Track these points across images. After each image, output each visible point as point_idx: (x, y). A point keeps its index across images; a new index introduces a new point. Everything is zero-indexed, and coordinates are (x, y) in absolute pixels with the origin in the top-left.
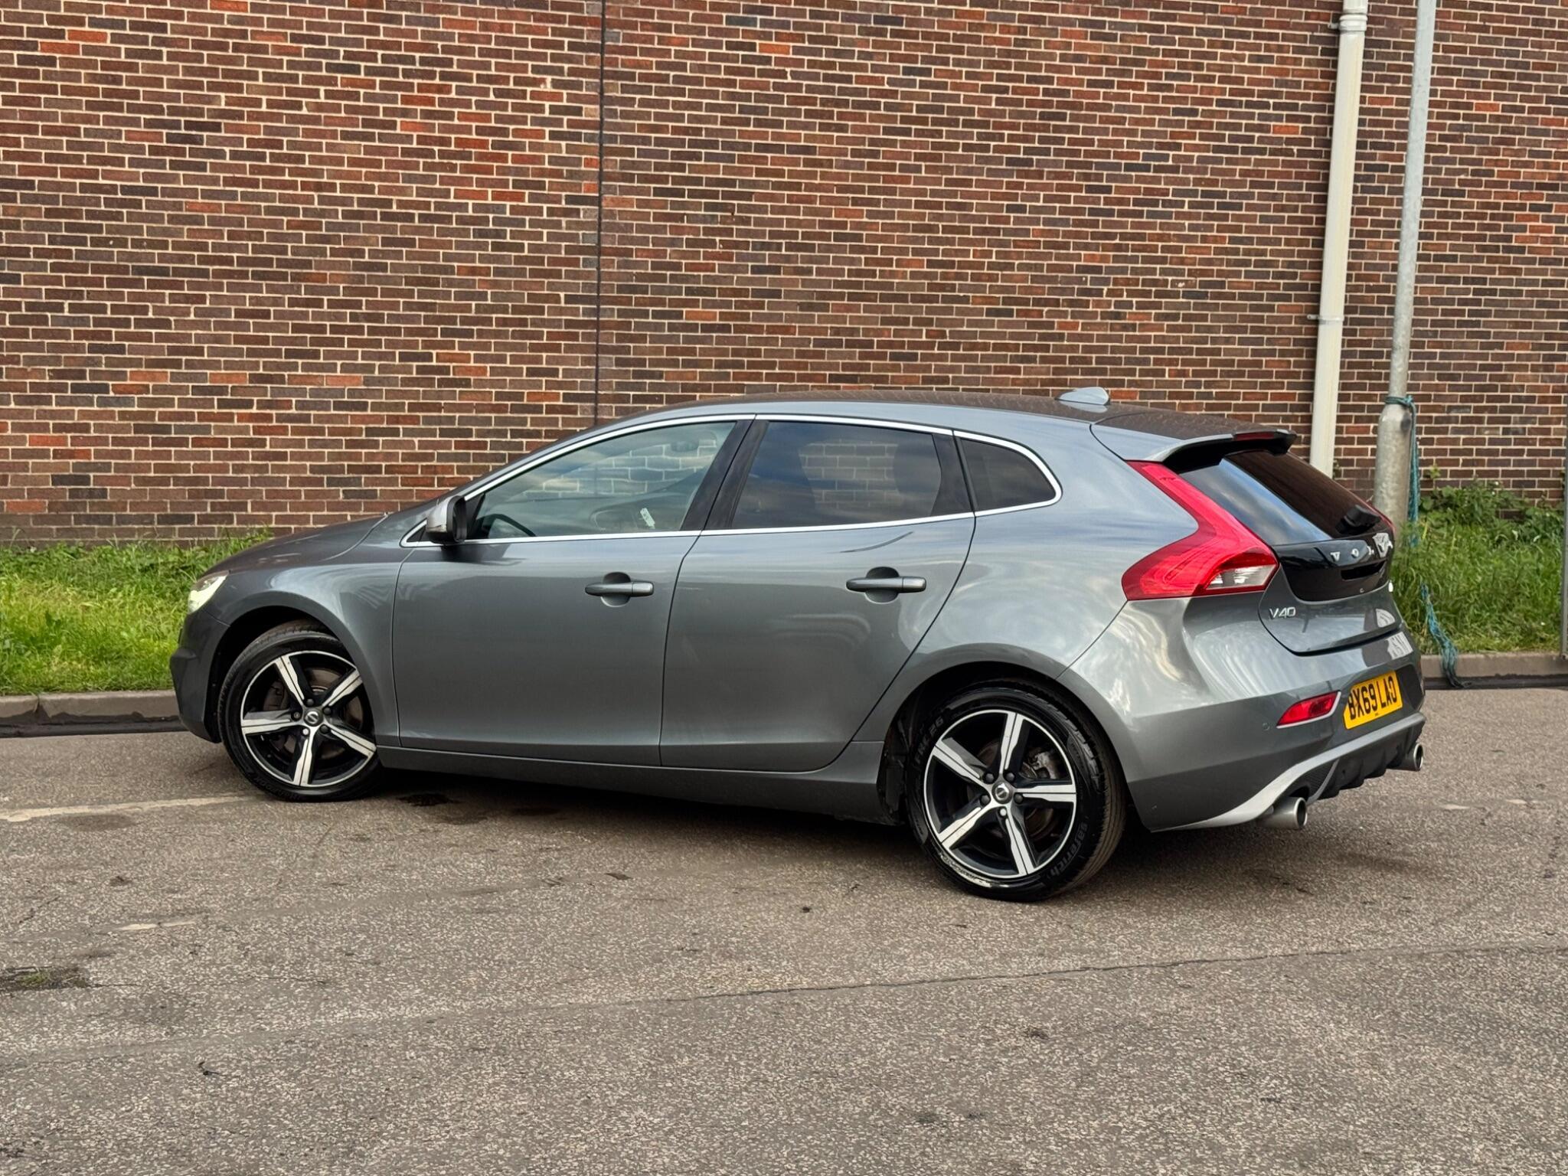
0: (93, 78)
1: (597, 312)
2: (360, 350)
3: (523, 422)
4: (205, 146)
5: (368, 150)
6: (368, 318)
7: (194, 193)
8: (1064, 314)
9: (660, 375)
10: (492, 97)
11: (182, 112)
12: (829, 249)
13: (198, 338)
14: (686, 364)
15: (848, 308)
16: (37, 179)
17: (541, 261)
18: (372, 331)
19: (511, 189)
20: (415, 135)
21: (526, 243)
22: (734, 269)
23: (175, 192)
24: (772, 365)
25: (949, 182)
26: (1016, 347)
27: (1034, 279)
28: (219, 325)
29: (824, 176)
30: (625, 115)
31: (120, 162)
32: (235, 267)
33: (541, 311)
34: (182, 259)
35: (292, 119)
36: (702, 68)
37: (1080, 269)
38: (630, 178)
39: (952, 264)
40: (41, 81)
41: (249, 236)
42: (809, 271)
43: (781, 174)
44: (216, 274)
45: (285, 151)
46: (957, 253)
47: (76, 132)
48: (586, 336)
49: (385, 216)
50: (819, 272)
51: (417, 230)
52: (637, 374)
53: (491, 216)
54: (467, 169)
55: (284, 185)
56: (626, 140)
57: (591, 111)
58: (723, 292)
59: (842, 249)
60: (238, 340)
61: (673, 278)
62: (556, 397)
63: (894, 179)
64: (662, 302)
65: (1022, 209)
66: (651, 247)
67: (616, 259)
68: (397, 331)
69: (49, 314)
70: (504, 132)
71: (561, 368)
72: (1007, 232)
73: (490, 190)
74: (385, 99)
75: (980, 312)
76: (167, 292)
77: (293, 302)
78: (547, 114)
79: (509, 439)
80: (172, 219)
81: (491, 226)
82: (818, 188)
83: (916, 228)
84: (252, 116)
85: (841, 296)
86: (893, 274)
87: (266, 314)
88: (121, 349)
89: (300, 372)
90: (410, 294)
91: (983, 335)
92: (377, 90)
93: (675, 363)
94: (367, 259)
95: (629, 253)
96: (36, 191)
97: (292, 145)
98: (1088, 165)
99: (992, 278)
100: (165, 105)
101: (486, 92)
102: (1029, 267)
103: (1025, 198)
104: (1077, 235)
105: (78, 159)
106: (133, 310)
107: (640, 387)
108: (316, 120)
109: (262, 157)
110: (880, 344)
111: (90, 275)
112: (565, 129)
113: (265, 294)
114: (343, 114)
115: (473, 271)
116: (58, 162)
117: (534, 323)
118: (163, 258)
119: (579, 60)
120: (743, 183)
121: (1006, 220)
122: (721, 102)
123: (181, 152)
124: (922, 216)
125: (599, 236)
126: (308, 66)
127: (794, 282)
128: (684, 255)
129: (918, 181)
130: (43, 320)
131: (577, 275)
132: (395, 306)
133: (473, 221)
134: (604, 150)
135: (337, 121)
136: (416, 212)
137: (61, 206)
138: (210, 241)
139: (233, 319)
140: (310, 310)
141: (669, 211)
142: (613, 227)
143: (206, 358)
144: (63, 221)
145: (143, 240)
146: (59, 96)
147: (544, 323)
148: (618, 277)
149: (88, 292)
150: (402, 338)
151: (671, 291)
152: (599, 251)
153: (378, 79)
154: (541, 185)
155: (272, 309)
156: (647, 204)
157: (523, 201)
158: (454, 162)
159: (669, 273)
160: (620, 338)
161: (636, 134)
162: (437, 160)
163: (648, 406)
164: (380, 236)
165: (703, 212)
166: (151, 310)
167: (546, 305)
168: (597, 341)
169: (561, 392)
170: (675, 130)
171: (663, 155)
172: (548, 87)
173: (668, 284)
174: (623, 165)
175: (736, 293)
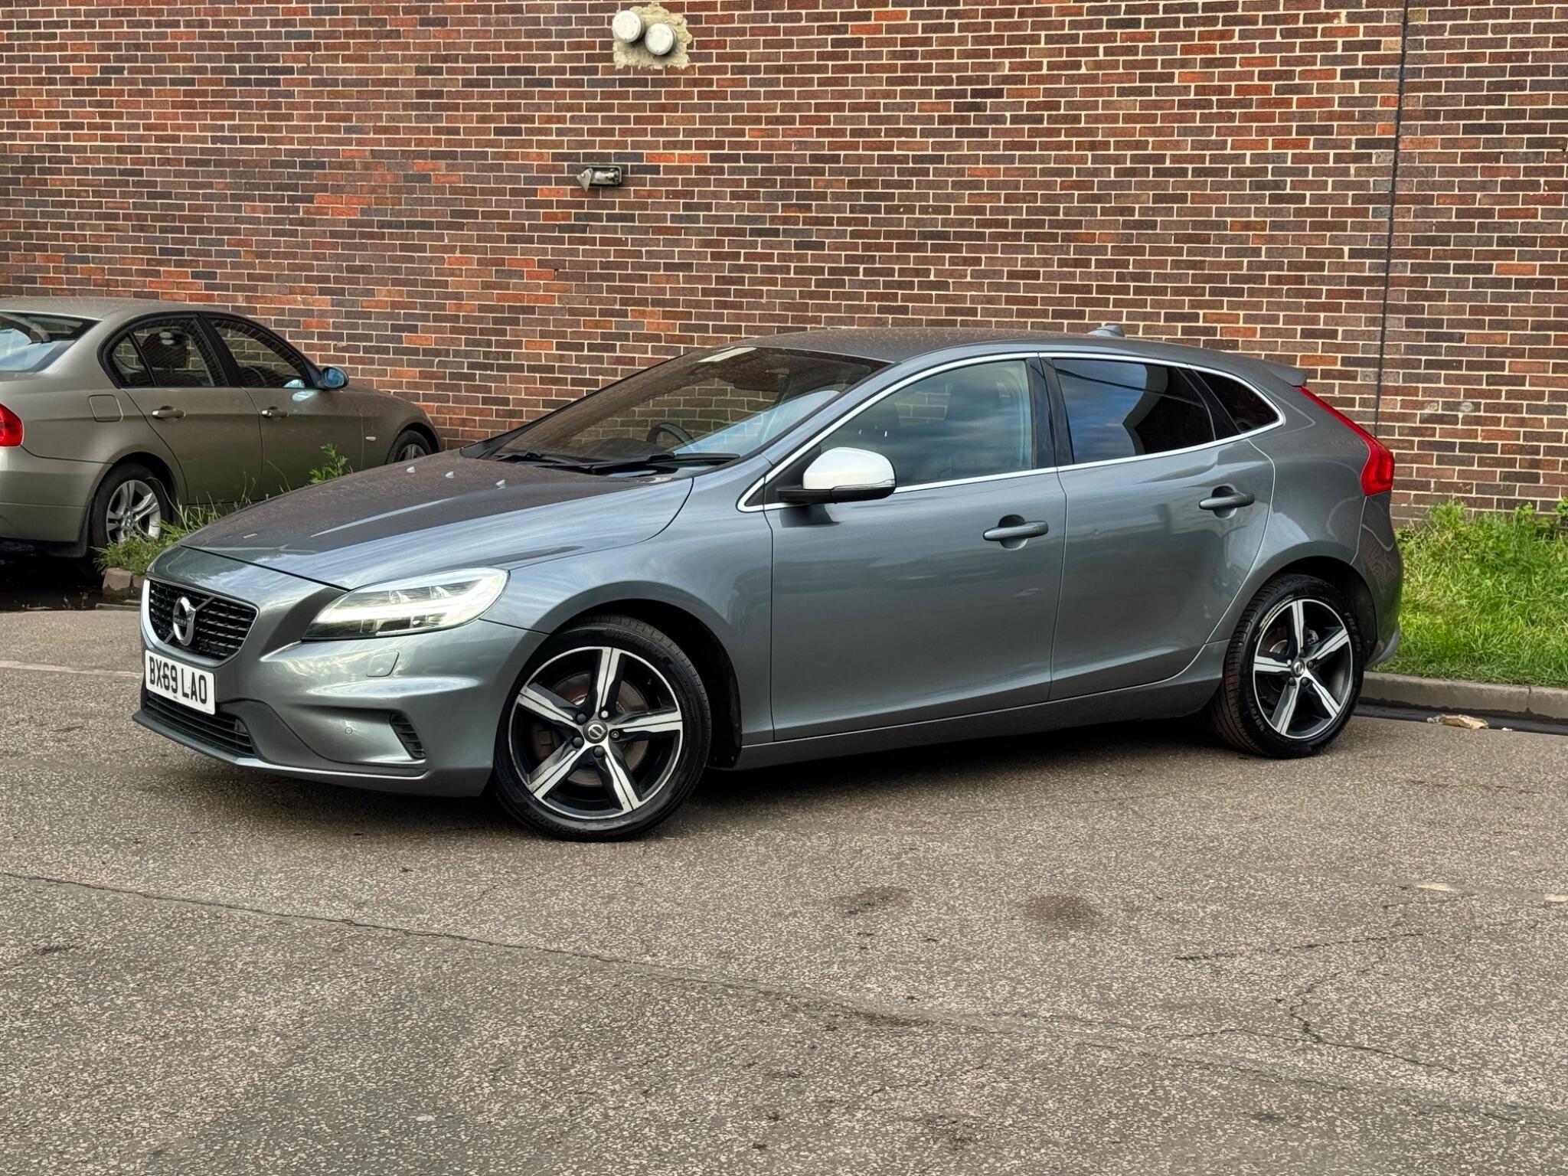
0: (894, 55)
2: (1125, 310)
4: (988, 113)
5: (1144, 105)
6: (1135, 277)
7: (975, 159)
9: (1461, 338)
10: (1278, 39)
11: (969, 81)
13: (973, 299)
14: (1494, 325)
16: (842, 153)
17: (1324, 213)
18: (1138, 290)
19: (1294, 136)
20: (1193, 85)
21: (1308, 193)
22: (1563, 214)
23: (960, 159)
28: (992, 287)
30: (1431, 45)
31: (912, 133)
32: (1010, 230)
33: (1321, 267)
34: (962, 223)
35: (1071, 79)
38: (1435, 116)
40: (850, 62)
41: (1024, 198)
44: (995, 237)
45: (1062, 112)
47: (876, 107)
48: (1372, 295)
49: (1158, 172)
51: (1191, 185)
52: (1431, 337)
53: (1270, 166)
54: (1246, 117)
55: (1060, 146)
56: (1431, 72)
57: (1391, 44)
58: (1547, 242)
60: (1010, 300)
61: (1483, 227)
62: (1334, 361)
64: (1467, 255)
66: (1456, 192)
67: (1413, 207)
68: (1163, 291)
69: (847, 278)
70: (1290, 75)
71: (1340, 329)
73: (1270, 139)
74: (1164, 51)
76: (947, 255)
77: (1062, 263)
78: (1339, 52)
80: (955, 185)
81: (1270, 177)
84: (1033, 80)
87: (1036, 275)
88: (904, 310)
90: (1179, 252)
92: (1157, 43)
93: (1480, 324)
94: (1137, 217)
95: (1429, 200)
96: (841, 165)
97: (1070, 105)
100: (954, 75)
101: (1271, 34)
105: (877, 133)
106: (917, 273)
107: (1435, 351)
108: (1094, 79)
109: (1040, 120)
111: (882, 241)
112: (1360, 66)
113: (1036, 256)
114: (1121, 70)
115: (1247, 226)
116: (860, 137)
117: (1311, 281)
118: (945, 222)
122: (1553, 20)
123: (965, 120)
125: (1394, 182)
126: (1090, 24)
128: (1498, 200)
130: (842, 283)
131: (1365, 227)
132: (1162, 264)
133: (1250, 172)
134: (1405, 87)
135: (1114, 78)
136: (1190, 166)
137: (861, 177)
138: (988, 205)
139: (1005, 280)
140: (1078, 270)
141: (1481, 150)
142: (1411, 172)
143: (979, 318)
144: (862, 191)
145: (929, 206)
146: (864, 75)
147: (1323, 280)
148: (1414, 227)
149: (880, 257)
150: (1168, 298)
151: (1479, 241)
152: (1393, 199)
153: (1158, 31)
154: (1328, 130)
155: (1042, 270)
156: (1455, 144)
157: (1308, 148)
158: (1233, 111)
159: (1477, 221)
160: (1412, 296)
161: (1445, 65)
162: (1215, 110)
163: (1443, 372)
164: (1151, 193)
165: (1525, 150)
166: (932, 273)
167: (1327, 261)
168: (1385, 300)
169: (1340, 356)
170: (1494, 58)
171: (1478, 86)
172: (1343, 22)
173: (1476, 234)
174: (1428, 101)
175: (1564, 242)
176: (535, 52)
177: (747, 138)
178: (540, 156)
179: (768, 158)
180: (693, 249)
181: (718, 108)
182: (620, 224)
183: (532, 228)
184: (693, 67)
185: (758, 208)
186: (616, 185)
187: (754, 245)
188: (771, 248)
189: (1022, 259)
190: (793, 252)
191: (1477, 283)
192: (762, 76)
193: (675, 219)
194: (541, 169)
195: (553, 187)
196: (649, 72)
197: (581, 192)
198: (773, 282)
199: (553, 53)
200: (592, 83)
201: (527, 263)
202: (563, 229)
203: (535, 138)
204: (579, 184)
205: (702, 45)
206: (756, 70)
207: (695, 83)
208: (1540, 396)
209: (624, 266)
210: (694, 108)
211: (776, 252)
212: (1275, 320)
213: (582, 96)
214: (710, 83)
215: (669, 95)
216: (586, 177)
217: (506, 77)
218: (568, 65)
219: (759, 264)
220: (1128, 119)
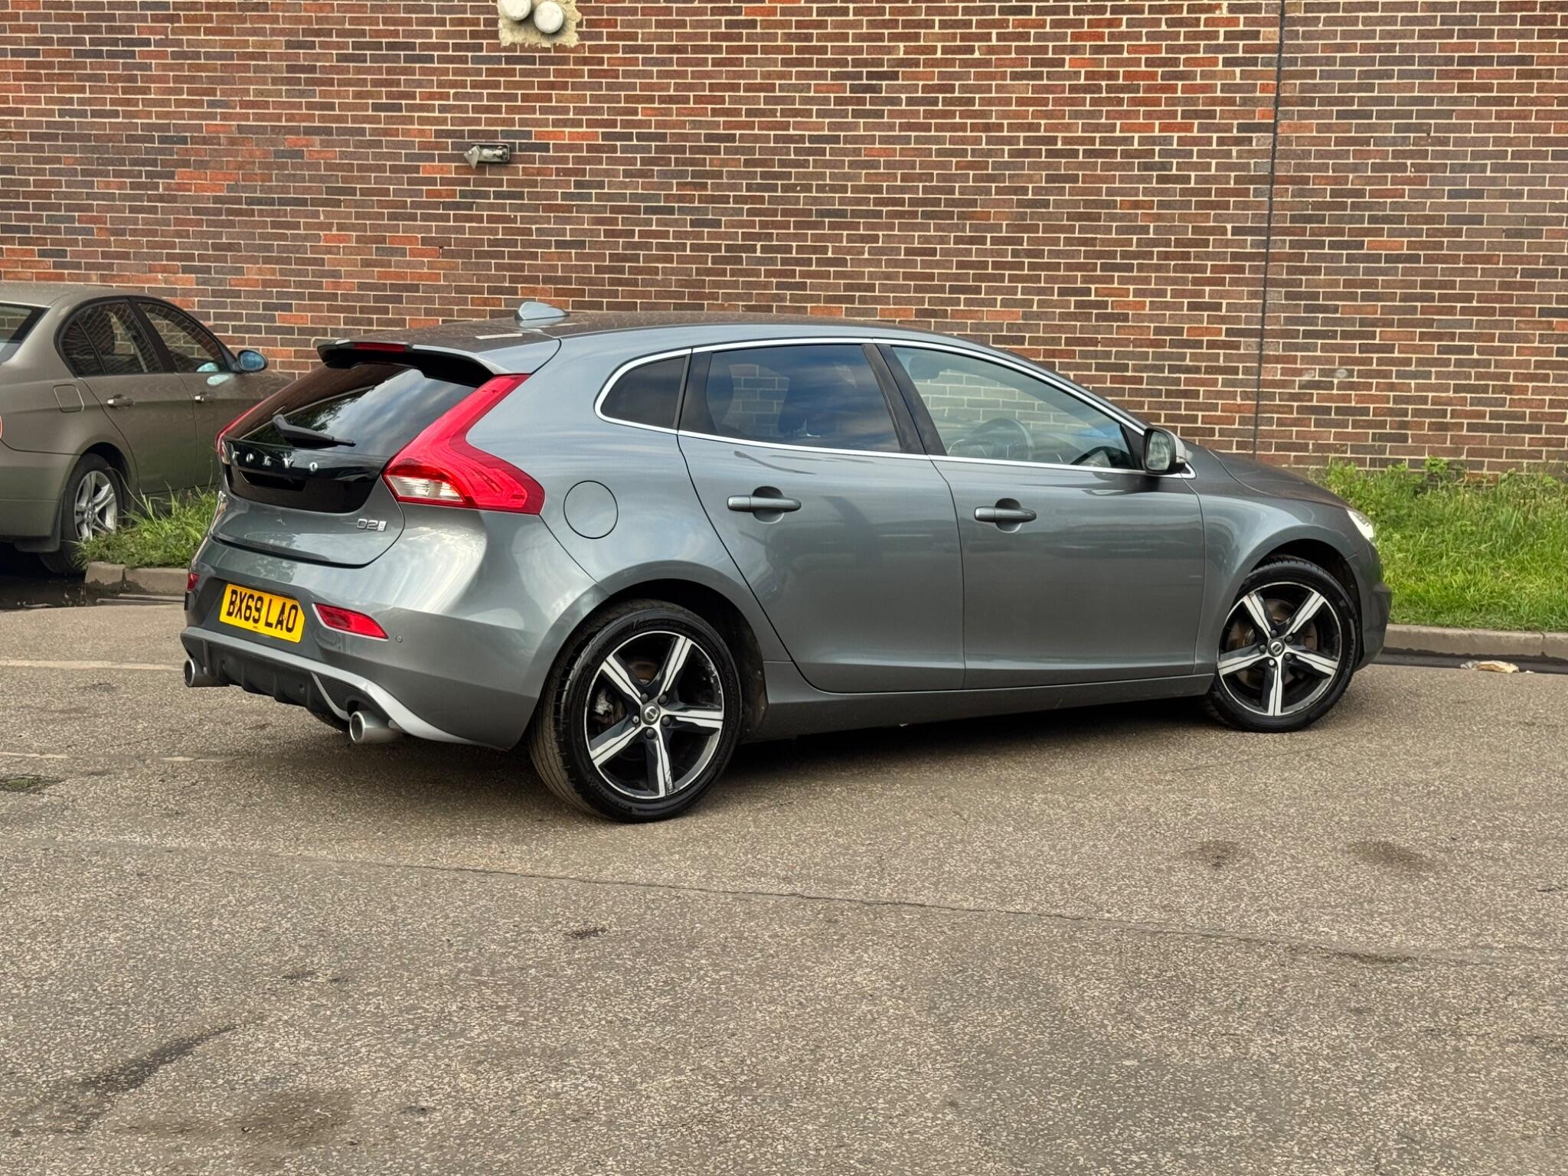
0: (789, 37)
1: (1267, 244)
2: (1020, 285)
3: (1183, 357)
4: (883, 94)
5: (1036, 89)
6: (1029, 253)
7: (872, 140)
9: (1336, 309)
10: (1164, 28)
11: (865, 63)
13: (871, 275)
14: (1366, 297)
16: (738, 132)
17: (1208, 192)
18: (1032, 267)
19: (1179, 120)
20: (1083, 71)
22: (1428, 194)
23: (855, 139)
24: (1469, 298)
28: (889, 263)
29: (1541, 88)
30: (1307, 36)
31: (808, 113)
32: (907, 208)
33: (1206, 243)
34: (859, 201)
35: (965, 63)
38: (1311, 102)
40: (744, 43)
41: (920, 178)
43: (1487, 88)
44: (892, 215)
45: (956, 94)
47: (772, 88)
48: (1254, 270)
49: (1050, 153)
50: (1532, 194)
51: (1081, 166)
52: (1308, 309)
53: (1157, 148)
54: (1134, 102)
55: (954, 127)
56: (1307, 61)
57: (1270, 34)
58: (1413, 220)
60: (907, 276)
61: (1354, 206)
62: (1219, 332)
64: (1340, 232)
66: (1331, 173)
67: (1290, 187)
68: (1056, 267)
69: (744, 255)
70: (1175, 62)
71: (1224, 302)
73: (1157, 122)
74: (1056, 37)
76: (845, 233)
77: (959, 240)
78: (1221, 41)
79: (1166, 374)
80: (852, 164)
81: (1157, 159)
82: (1533, 102)
84: (928, 63)
85: (1558, 221)
87: (933, 252)
88: (802, 286)
89: (962, 307)
90: (1071, 229)
92: (1048, 29)
93: (1353, 297)
94: (1030, 196)
95: (1305, 180)
96: (737, 144)
97: (964, 88)
100: (850, 58)
101: (1158, 22)
105: (773, 113)
106: (815, 250)
107: (1312, 322)
108: (987, 63)
109: (935, 102)
111: (779, 218)
112: (1240, 54)
113: (932, 233)
114: (1013, 55)
115: (1136, 205)
116: (755, 116)
117: (1197, 256)
118: (842, 201)
120: (1442, 101)
122: (1419, 14)
123: (861, 101)
125: (1273, 164)
126: (983, 11)
127: (1500, 207)
128: (1369, 181)
130: (739, 260)
131: (1246, 206)
132: (1055, 241)
133: (1138, 154)
134: (1282, 74)
135: (1007, 62)
136: (1081, 148)
137: (757, 156)
138: (885, 184)
139: (902, 257)
140: (974, 247)
141: (1353, 134)
142: (1287, 155)
143: (877, 294)
144: (759, 169)
145: (826, 185)
146: (759, 56)
147: (1208, 256)
148: (1291, 206)
149: (777, 234)
150: (1062, 273)
151: (1352, 219)
152: (1272, 180)
153: (1048, 18)
154: (1211, 115)
155: (938, 247)
156: (1329, 128)
157: (1192, 132)
158: (1121, 95)
159: (1350, 200)
160: (1291, 270)
161: (1320, 54)
162: (1104, 95)
163: (1320, 341)
164: (1044, 173)
165: (1393, 134)
166: (830, 249)
167: (1211, 238)
168: (1266, 274)
169: (1224, 327)
170: (1365, 48)
171: (1350, 75)
172: (1224, 13)
173: (1348, 212)
174: (1304, 88)
175: (1428, 220)
176: (415, 28)
177: (640, 117)
178: (422, 133)
179: (662, 137)
180: (586, 226)
181: (610, 86)
182: (508, 202)
183: (414, 205)
184: (583, 46)
185: (653, 186)
186: (504, 163)
187: (649, 222)
188: (666, 225)
189: (919, 236)
190: (689, 229)
191: (1350, 258)
192: (654, 55)
193: (565, 196)
194: (423, 145)
195: (437, 163)
196: (537, 50)
197: (469, 169)
198: (669, 259)
199: (434, 29)
200: (477, 60)
201: (410, 241)
202: (447, 206)
203: (416, 114)
204: (466, 161)
205: (591, 23)
206: (648, 49)
207: (585, 61)
208: (1407, 362)
209: (514, 243)
210: (584, 86)
211: (671, 230)
212: (1163, 293)
213: (466, 72)
214: (601, 61)
215: (558, 73)
216: (475, 154)
217: (384, 52)
218: (451, 41)
219: (654, 241)
220: (1021, 102)
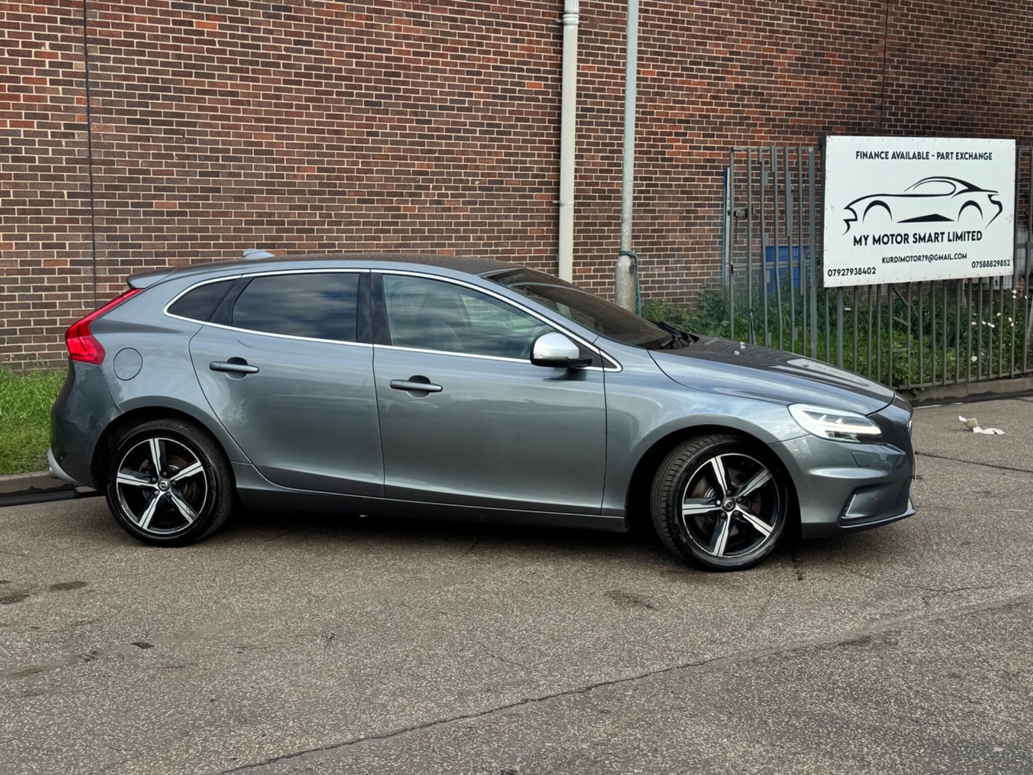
1: (91, 204)
3: (42, 280)
8: (406, 202)
9: (139, 246)
10: (6, 56)
12: (251, 160)
14: (158, 238)
15: (267, 200)
17: (48, 169)
19: (23, 119)
21: (37, 156)
22: (187, 174)
24: (217, 238)
25: (328, 116)
26: (377, 224)
27: (387, 179)
29: (245, 111)
30: (103, 68)
33: (50, 203)
36: (156, 38)
37: (415, 173)
38: (110, 112)
39: (333, 170)
42: (239, 175)
43: (215, 109)
46: (337, 162)
48: (84, 221)
50: (246, 175)
52: (122, 246)
53: (10, 138)
56: (105, 85)
58: (180, 189)
59: (261, 160)
61: (144, 180)
62: (65, 263)
63: (292, 114)
64: (138, 197)
65: (376, 134)
66: (127, 159)
67: (103, 167)
71: (67, 243)
72: (367, 149)
73: (8, 120)
75: (353, 201)
78: (47, 67)
79: (32, 293)
81: (10, 145)
82: (242, 119)
83: (309, 146)
85: (261, 192)
86: (295, 177)
91: (356, 216)
93: (149, 238)
95: (112, 163)
98: (416, 106)
99: (360, 179)
102: (383, 172)
103: (378, 127)
104: (411, 151)
107: (126, 254)
110: (289, 223)
112: (61, 78)
117: (46, 212)
119: (68, 31)
120: (190, 116)
121: (367, 141)
122: (170, 60)
124: (312, 139)
125: (90, 152)
127: (229, 182)
128: (151, 164)
129: (308, 115)
131: (75, 178)
134: (90, 93)
141: (139, 134)
142: (99, 146)
147: (53, 212)
148: (105, 179)
151: (144, 189)
152: (90, 162)
154: (46, 117)
156: (123, 129)
157: (33, 127)
159: (141, 176)
160: (109, 221)
161: (112, 81)
163: (132, 267)
165: (163, 135)
167: (54, 200)
168: (93, 223)
169: (69, 259)
170: (140, 79)
171: (133, 96)
172: (47, 49)
173: (141, 184)
174: (104, 103)
175: (190, 189)
191: (145, 214)
212: (23, 237)
